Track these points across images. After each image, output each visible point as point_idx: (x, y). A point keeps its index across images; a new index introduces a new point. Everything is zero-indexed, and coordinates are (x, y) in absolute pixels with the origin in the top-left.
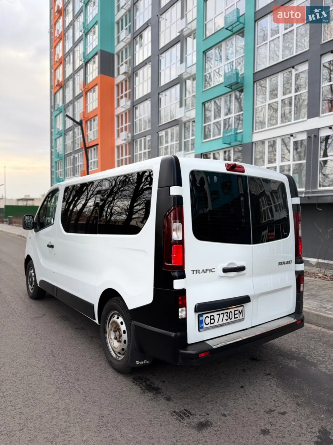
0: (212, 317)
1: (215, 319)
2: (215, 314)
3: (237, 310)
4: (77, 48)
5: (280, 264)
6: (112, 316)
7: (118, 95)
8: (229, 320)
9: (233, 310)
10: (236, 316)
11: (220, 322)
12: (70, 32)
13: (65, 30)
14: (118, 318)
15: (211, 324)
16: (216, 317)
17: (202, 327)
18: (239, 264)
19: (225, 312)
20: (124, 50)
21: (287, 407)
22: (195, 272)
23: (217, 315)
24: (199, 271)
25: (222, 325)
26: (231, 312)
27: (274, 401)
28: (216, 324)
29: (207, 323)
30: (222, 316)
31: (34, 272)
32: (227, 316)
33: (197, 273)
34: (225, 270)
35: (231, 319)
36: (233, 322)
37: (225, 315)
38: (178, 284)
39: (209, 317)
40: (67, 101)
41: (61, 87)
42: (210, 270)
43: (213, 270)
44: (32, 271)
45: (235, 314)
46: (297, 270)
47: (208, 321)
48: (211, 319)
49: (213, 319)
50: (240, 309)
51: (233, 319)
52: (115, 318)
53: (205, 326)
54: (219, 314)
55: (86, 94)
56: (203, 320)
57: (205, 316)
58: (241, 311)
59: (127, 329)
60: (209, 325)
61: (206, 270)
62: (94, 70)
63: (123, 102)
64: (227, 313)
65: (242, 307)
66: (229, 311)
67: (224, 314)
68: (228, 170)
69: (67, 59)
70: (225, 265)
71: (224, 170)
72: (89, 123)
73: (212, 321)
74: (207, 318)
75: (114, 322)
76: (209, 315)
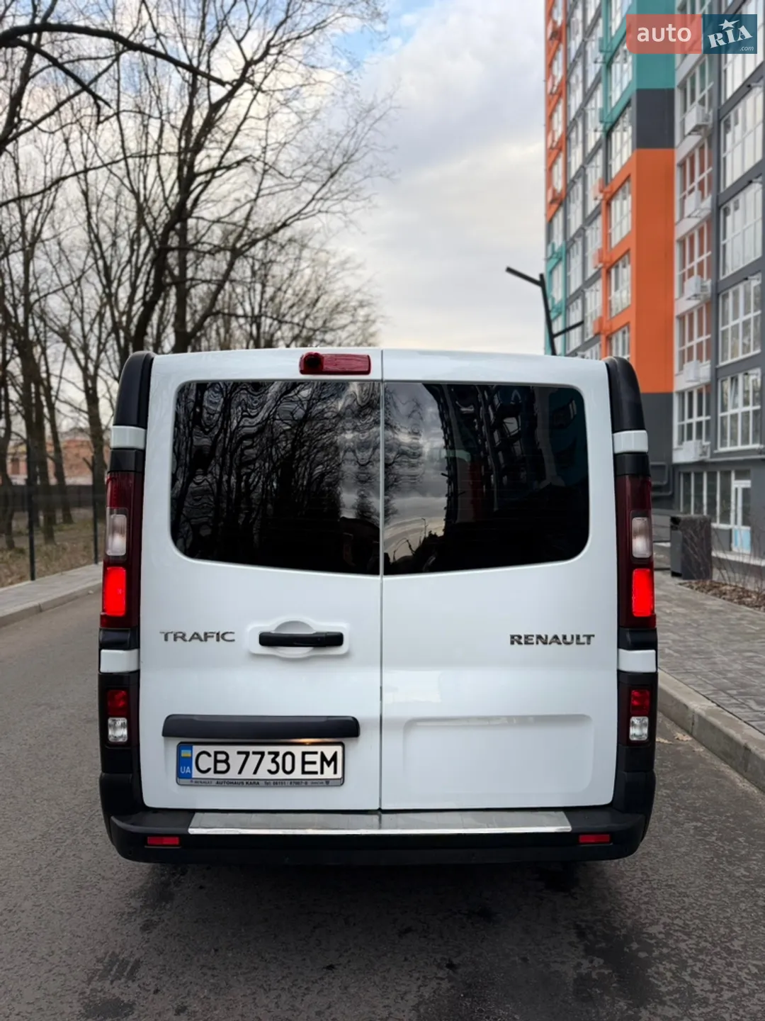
0: (222, 757)
1: (230, 761)
2: (232, 750)
3: (316, 753)
4: (592, 104)
5: (520, 640)
7: (684, 188)
8: (283, 776)
9: (297, 751)
10: (308, 768)
11: (248, 774)
12: (579, 71)
13: (568, 72)
15: (216, 772)
16: (236, 761)
17: (189, 776)
19: (266, 749)
22: (171, 637)
23: (239, 753)
24: (184, 635)
25: (255, 783)
26: (291, 753)
28: (232, 774)
29: (203, 768)
30: (254, 759)
32: (274, 761)
33: (179, 640)
34: (267, 640)
35: (288, 773)
36: (299, 783)
37: (268, 758)
39: (213, 754)
40: (573, 229)
41: (560, 204)
42: (220, 637)
43: (227, 637)
45: (304, 763)
47: (206, 762)
48: (216, 761)
49: (226, 761)
50: (329, 751)
51: (297, 774)
53: (196, 774)
54: (247, 754)
55: (608, 204)
56: (191, 758)
57: (197, 749)
58: (328, 757)
60: (211, 775)
61: (206, 634)
62: (623, 144)
63: (691, 202)
64: (277, 754)
65: (339, 749)
66: (282, 750)
67: (262, 754)
68: (302, 372)
71: (294, 373)
72: (613, 271)
73: (222, 767)
74: (204, 757)
76: (211, 749)
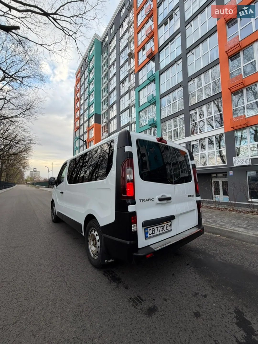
0: (153, 230)
1: (155, 230)
2: (155, 227)
3: (168, 225)
4: (85, 113)
5: (189, 196)
6: (92, 231)
7: (103, 131)
8: (164, 231)
9: (165, 225)
10: (168, 228)
11: (158, 233)
12: (83, 106)
13: (80, 106)
14: (95, 232)
15: (153, 234)
16: (156, 230)
17: (147, 237)
18: (168, 196)
19: (161, 226)
20: (105, 113)
21: (206, 290)
22: (142, 200)
23: (156, 228)
24: (144, 200)
25: (159, 235)
26: (164, 226)
27: (196, 285)
28: (156, 234)
29: (150, 234)
30: (159, 228)
31: (55, 208)
32: (162, 228)
33: (143, 201)
34: (160, 200)
35: (164, 230)
36: (166, 232)
37: (161, 227)
38: (131, 208)
39: (152, 229)
40: (81, 134)
41: (78, 129)
42: (151, 200)
43: (153, 200)
44: (54, 207)
45: (167, 227)
46: (197, 200)
47: (151, 232)
48: (153, 231)
49: (154, 231)
50: (169, 223)
51: (166, 230)
52: (93, 232)
53: (149, 236)
54: (158, 228)
55: (89, 131)
56: (147, 232)
57: (149, 229)
58: (170, 225)
59: (99, 239)
60: (152, 235)
61: (149, 199)
62: (92, 122)
63: (105, 134)
64: (162, 226)
65: (171, 223)
66: (163, 225)
67: (160, 227)
68: (158, 141)
69: (81, 117)
70: (160, 196)
71: (156, 141)
72: (90, 143)
73: (154, 232)
74: (150, 230)
75: (93, 235)
76: (151, 228)
